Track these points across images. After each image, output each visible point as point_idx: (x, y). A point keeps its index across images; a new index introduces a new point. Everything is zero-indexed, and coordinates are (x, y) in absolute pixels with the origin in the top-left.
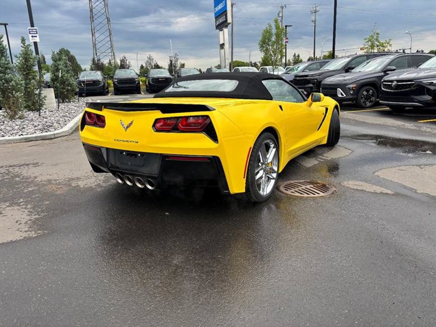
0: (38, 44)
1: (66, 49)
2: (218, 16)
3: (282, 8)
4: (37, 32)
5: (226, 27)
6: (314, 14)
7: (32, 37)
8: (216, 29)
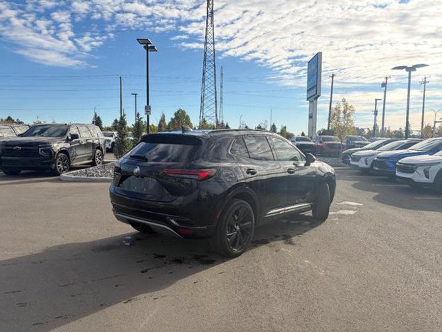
0: (150, 116)
1: (183, 110)
2: (310, 89)
3: (387, 78)
4: (150, 109)
5: (316, 99)
6: (423, 85)
7: (147, 111)
8: (308, 99)
